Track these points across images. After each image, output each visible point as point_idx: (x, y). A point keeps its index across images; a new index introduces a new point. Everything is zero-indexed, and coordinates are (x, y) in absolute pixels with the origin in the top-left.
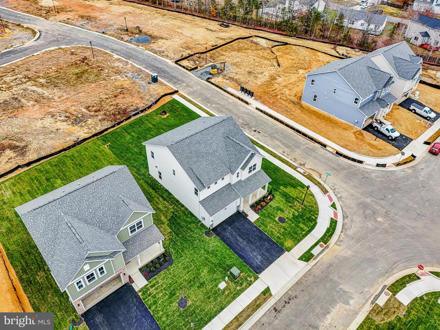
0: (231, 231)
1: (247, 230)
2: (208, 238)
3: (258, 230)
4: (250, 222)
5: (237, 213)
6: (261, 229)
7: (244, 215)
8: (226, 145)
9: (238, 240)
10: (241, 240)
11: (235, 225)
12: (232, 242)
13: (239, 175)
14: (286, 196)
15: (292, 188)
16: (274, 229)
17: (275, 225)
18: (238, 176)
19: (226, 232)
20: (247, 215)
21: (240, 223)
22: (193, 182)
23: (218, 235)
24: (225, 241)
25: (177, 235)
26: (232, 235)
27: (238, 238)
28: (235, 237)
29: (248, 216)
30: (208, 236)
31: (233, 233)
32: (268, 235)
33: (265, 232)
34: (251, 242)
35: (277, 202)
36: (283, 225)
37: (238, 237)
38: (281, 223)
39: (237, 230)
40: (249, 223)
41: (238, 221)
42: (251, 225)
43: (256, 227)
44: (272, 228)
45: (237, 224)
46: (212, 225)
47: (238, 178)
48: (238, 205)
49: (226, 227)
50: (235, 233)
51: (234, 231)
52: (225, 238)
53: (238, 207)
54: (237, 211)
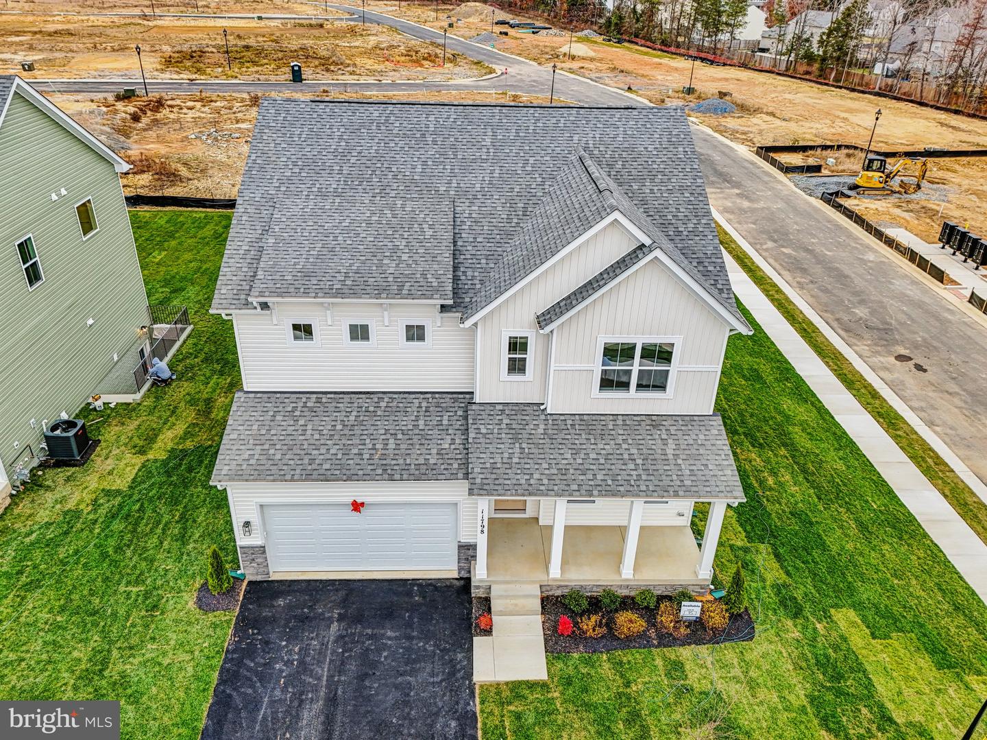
4: (462, 672)
7: (475, 613)
9: (293, 724)
10: (310, 733)
11: (373, 636)
12: (255, 709)
13: (531, 357)
14: (838, 677)
15: (925, 662)
18: (517, 367)
19: (293, 640)
20: (485, 625)
21: (410, 638)
23: (244, 624)
24: (229, 678)
25: (113, 517)
27: (311, 711)
28: (299, 694)
29: (488, 633)
31: (321, 662)
35: (736, 672)
37: (319, 704)
39: (352, 665)
41: (410, 625)
42: (456, 691)
43: (467, 719)
45: (389, 633)
46: (253, 554)
47: (517, 378)
48: (465, 540)
49: (322, 614)
50: (329, 670)
51: (331, 661)
52: (252, 660)
53: (467, 552)
54: (461, 579)
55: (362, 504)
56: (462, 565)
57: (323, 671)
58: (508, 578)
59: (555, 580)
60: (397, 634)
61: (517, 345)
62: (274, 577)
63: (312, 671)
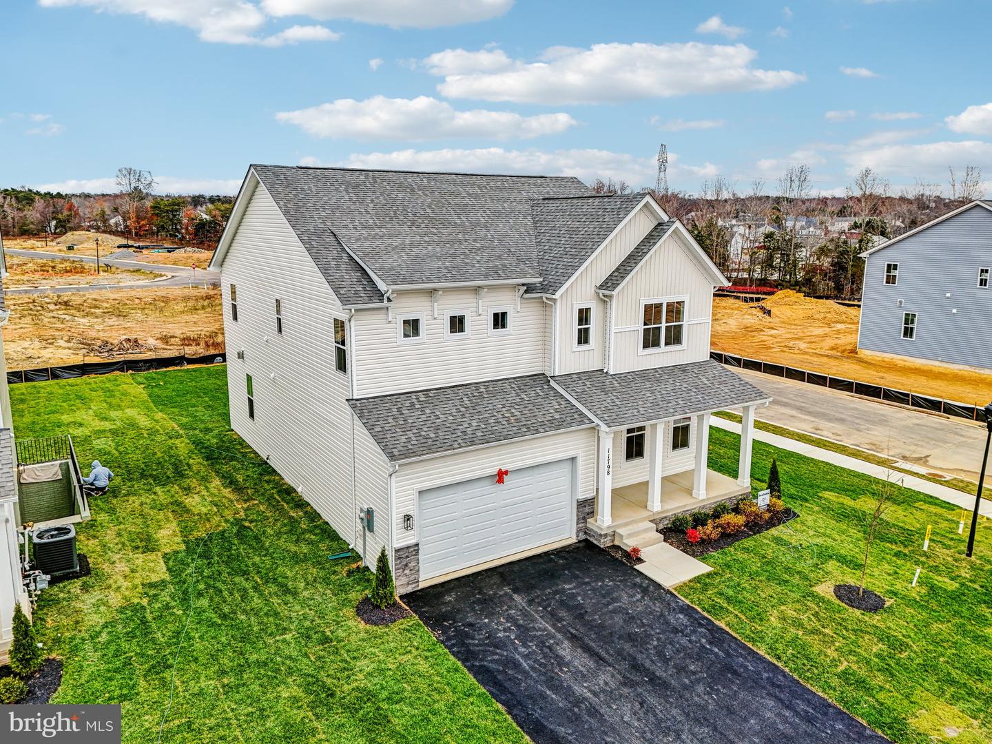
0: (525, 614)
1: (631, 619)
2: (362, 625)
3: (701, 625)
4: (651, 588)
5: (578, 548)
6: (722, 624)
7: (618, 556)
8: (535, 222)
9: (561, 662)
10: (581, 661)
11: (556, 592)
12: (516, 665)
13: (594, 327)
14: (863, 520)
15: (889, 504)
16: (814, 632)
17: (816, 615)
18: (583, 337)
19: (490, 615)
20: (633, 557)
21: (587, 584)
22: (325, 271)
23: (434, 621)
24: (467, 656)
25: (185, 599)
26: (524, 633)
27: (565, 650)
28: (541, 644)
29: (640, 561)
30: (367, 622)
31: (534, 620)
32: (779, 658)
33: (753, 640)
34: (653, 680)
36: (876, 619)
37: (566, 644)
38: (858, 613)
39: (562, 613)
40: (645, 591)
41: (577, 577)
42: (660, 598)
43: (687, 610)
44: (798, 624)
45: (567, 587)
46: (407, 557)
47: (584, 347)
48: (581, 497)
49: (495, 594)
50: (547, 623)
51: (542, 617)
52: (473, 638)
53: (587, 508)
54: (579, 542)
55: (506, 472)
56: (581, 525)
57: (541, 623)
58: (626, 520)
59: (659, 513)
60: (574, 584)
61: (584, 316)
62: (422, 585)
63: (534, 627)
